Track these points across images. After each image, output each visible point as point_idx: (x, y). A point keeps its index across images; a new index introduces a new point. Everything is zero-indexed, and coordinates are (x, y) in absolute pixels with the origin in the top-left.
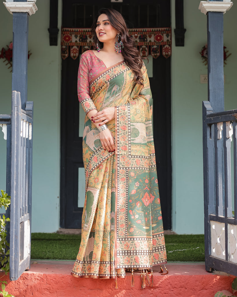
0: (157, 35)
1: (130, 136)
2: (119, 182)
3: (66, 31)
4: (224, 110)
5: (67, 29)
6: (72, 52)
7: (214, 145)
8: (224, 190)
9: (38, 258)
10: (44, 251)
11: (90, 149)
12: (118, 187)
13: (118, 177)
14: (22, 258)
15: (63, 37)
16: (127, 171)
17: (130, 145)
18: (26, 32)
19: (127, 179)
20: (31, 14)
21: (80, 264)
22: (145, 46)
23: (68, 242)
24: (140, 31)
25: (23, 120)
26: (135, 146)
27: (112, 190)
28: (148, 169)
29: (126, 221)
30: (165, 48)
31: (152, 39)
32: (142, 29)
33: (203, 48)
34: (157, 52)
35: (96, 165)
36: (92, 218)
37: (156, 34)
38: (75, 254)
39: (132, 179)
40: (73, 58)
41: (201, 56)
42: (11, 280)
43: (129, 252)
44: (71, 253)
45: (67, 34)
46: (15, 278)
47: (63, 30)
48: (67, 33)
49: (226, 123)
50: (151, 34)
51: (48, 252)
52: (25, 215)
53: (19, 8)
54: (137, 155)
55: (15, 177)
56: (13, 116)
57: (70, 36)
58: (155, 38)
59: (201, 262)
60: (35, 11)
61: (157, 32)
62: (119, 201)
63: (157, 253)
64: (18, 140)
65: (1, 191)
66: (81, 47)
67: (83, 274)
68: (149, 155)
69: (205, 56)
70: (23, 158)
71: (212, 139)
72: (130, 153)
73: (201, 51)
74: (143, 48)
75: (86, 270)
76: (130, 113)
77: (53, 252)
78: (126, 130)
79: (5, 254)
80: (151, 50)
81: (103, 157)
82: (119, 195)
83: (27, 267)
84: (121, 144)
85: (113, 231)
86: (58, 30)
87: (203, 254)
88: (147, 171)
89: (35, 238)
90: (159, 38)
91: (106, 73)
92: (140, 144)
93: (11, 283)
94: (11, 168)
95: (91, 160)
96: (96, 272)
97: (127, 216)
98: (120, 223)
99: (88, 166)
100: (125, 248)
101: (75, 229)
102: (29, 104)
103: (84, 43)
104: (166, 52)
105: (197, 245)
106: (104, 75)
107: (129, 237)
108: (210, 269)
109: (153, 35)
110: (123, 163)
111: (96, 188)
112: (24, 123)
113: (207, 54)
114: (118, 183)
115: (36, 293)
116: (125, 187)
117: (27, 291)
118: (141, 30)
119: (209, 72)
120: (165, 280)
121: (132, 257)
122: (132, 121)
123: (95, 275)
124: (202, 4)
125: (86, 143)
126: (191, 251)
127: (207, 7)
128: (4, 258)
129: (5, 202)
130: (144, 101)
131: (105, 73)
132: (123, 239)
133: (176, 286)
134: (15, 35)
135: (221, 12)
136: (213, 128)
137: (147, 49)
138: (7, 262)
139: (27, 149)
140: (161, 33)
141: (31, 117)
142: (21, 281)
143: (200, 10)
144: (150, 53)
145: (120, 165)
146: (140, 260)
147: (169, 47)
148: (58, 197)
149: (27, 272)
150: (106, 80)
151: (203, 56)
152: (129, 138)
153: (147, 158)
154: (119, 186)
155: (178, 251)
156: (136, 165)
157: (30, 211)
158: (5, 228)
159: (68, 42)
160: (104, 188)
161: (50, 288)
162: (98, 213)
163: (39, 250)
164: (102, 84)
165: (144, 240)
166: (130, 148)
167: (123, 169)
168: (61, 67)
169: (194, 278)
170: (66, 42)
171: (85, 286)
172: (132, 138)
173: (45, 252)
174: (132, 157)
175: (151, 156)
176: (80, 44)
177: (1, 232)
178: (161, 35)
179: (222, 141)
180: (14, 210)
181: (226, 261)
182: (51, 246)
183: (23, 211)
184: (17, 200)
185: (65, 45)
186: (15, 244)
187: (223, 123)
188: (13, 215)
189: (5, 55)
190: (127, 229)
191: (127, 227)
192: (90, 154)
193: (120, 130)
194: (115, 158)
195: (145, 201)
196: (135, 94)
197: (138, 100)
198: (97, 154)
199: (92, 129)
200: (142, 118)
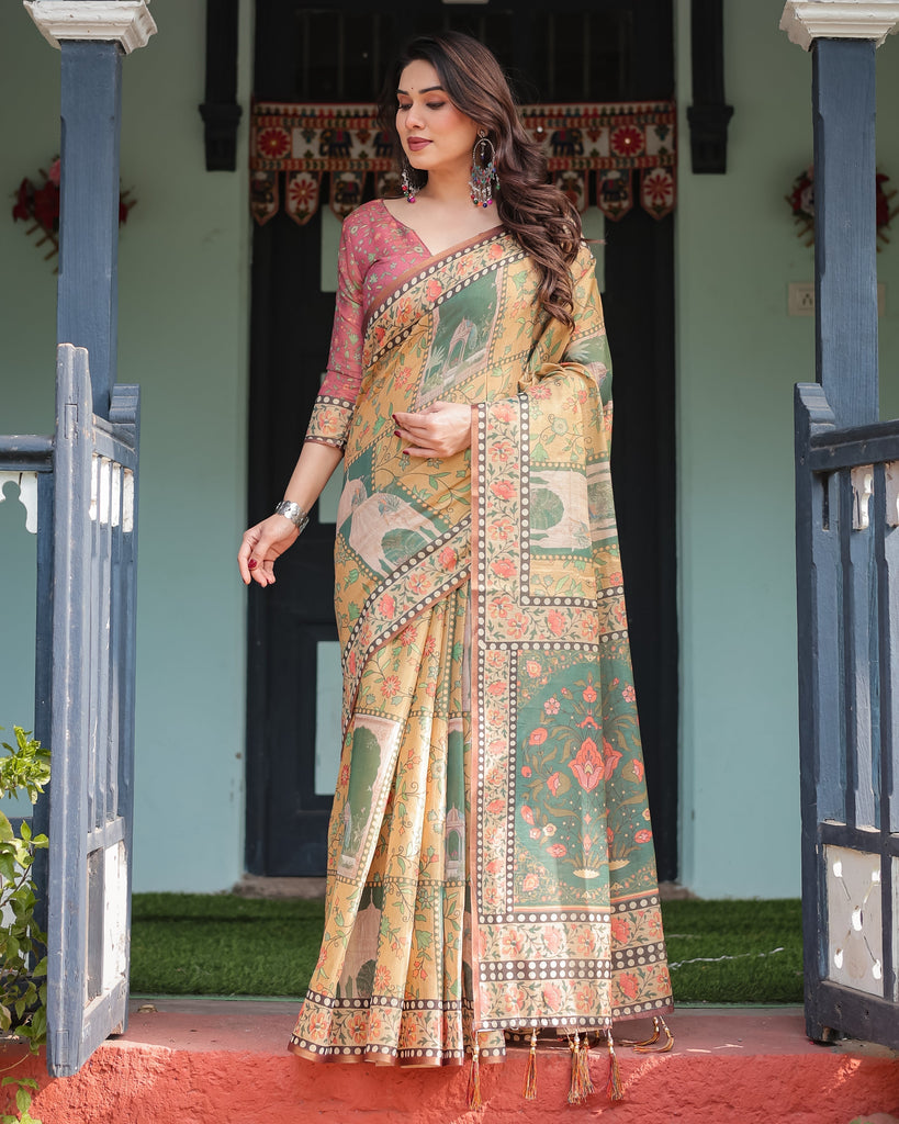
0: (621, 131)
1: (525, 523)
2: (482, 698)
3: (268, 113)
4: (879, 419)
5: (273, 107)
6: (291, 195)
7: (838, 553)
8: (878, 726)
9: (161, 989)
10: (183, 962)
11: (367, 566)
12: (481, 718)
13: (481, 678)
14: (96, 988)
15: (257, 136)
16: (512, 658)
17: (525, 556)
18: (113, 118)
19: (513, 686)
20: (130, 47)
21: (324, 1010)
22: (575, 171)
23: (279, 928)
24: (555, 113)
25: (100, 456)
26: (547, 559)
27: (449, 725)
28: (595, 649)
29: (508, 847)
30: (651, 181)
31: (603, 145)
32: (564, 108)
33: (798, 179)
34: (622, 195)
35: (390, 630)
36: (372, 830)
37: (617, 125)
38: (300, 975)
39: (533, 686)
40: (296, 218)
41: (791, 210)
42: (52, 1077)
43: (521, 966)
44: (286, 970)
45: (274, 127)
46: (68, 1066)
47: (256, 110)
48: (274, 123)
49: (883, 469)
50: (597, 128)
51: (198, 968)
52: (108, 824)
53: (86, 24)
54: (552, 594)
55: (67, 674)
56: (61, 439)
57: (284, 133)
58: (615, 141)
59: (789, 1005)
60: (145, 38)
61: (620, 119)
62: (482, 772)
63: (630, 971)
64: (78, 536)
65: (16, 732)
66: (327, 175)
67: (334, 1048)
68: (601, 594)
69: (807, 211)
70: (101, 603)
71: (832, 532)
72: (525, 589)
73: (791, 192)
74: (565, 181)
75: (346, 1034)
76: (527, 432)
77: (217, 968)
78: (513, 500)
79: (28, 974)
80: (595, 188)
81: (418, 599)
82: (483, 747)
83: (117, 1023)
84: (492, 551)
85: (453, 884)
86: (239, 111)
87: (798, 974)
88: (593, 658)
89: (148, 914)
90: (625, 141)
91: (428, 274)
92: (565, 554)
93: (52, 1085)
94: (52, 643)
95: (370, 610)
96: (389, 1039)
97: (512, 830)
98: (486, 855)
100: (505, 952)
101: (305, 880)
102: (123, 394)
103: (341, 162)
104: (655, 197)
105: (775, 941)
106: (419, 280)
107: (520, 909)
108: (825, 1030)
109: (605, 131)
110: (500, 626)
111: (389, 716)
112: (105, 469)
113: (812, 202)
114: (481, 702)
116: (506, 716)
117: (115, 1115)
118: (560, 111)
119: (820, 270)
120: (651, 1073)
121: (532, 987)
122: (537, 464)
123: (385, 1050)
124: (792, 11)
125: (348, 546)
126: (750, 962)
127: (813, 20)
128: (24, 988)
129: (28, 774)
130: (581, 385)
131: (423, 275)
132: (500, 919)
133: (690, 1098)
134: (68, 129)
135: (866, 39)
136: (837, 487)
137: (580, 183)
138: (38, 1007)
139: (116, 567)
140: (635, 122)
141: (132, 447)
142: (92, 1080)
143: (785, 33)
144: (592, 201)
145: (488, 634)
146: (564, 999)
147: (668, 176)
148: (238, 756)
149: (115, 1044)
150: (425, 302)
151: (798, 211)
152: (523, 529)
153: (590, 606)
154: (483, 714)
155: (702, 962)
156: (547, 634)
157: (126, 809)
158: (30, 873)
159: (278, 157)
160: (422, 715)
161: (204, 1105)
162: (395, 813)
163: (162, 958)
164: (411, 316)
165: (580, 920)
166: (525, 567)
167: (498, 648)
168: (251, 254)
169: (760, 1067)
170: (270, 157)
171: (336, 1096)
172: (533, 531)
173: (188, 969)
174: (532, 604)
175: (605, 596)
176: (323, 165)
177: (14, 887)
178: (638, 131)
179: (870, 539)
180: (62, 804)
181: (887, 1002)
182: (210, 945)
183: (98, 807)
184: (74, 766)
185: (264, 167)
186: (67, 937)
187: (872, 471)
188: (61, 823)
189: (32, 207)
190: (512, 880)
191: (512, 871)
192: (366, 587)
193: (489, 498)
194: (463, 602)
195: (581, 773)
196: (547, 358)
197: (557, 380)
198: (393, 587)
199: (375, 492)
200: (573, 453)
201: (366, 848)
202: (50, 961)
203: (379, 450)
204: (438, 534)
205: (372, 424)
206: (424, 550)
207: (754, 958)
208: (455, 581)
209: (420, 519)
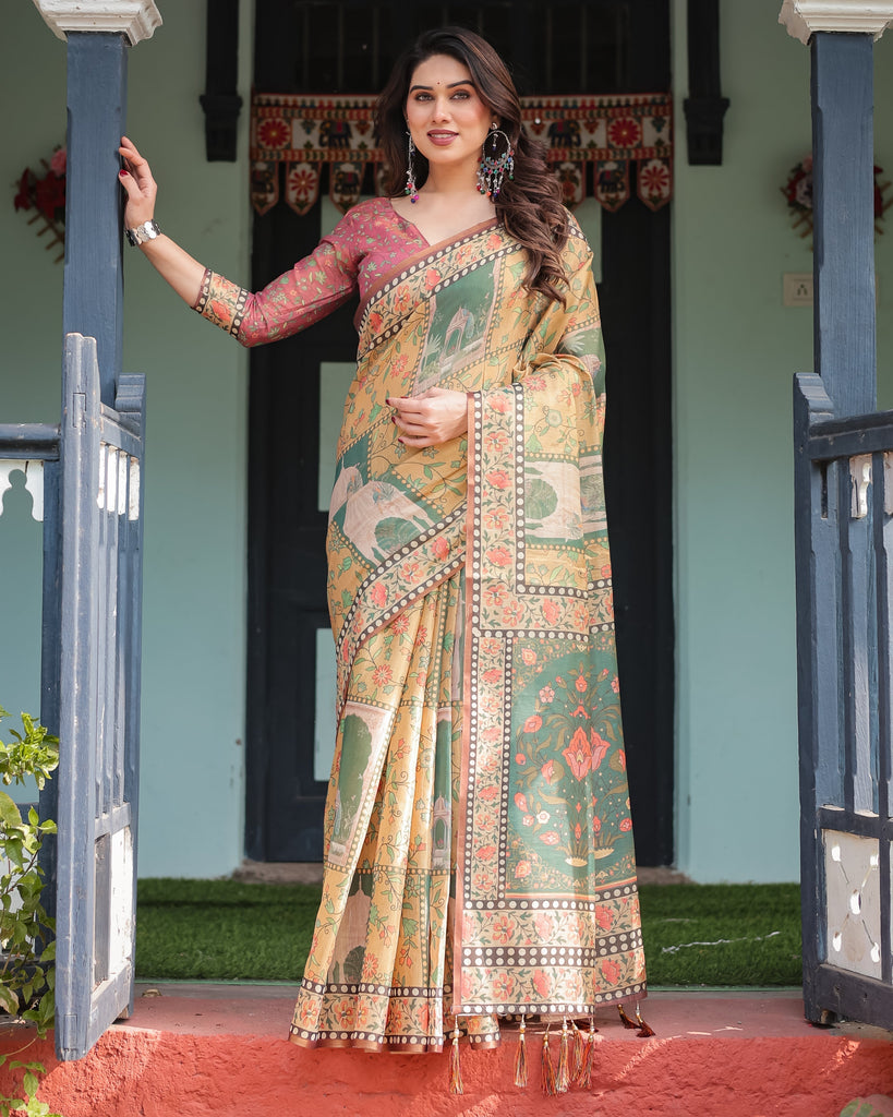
0: (618, 122)
1: (520, 513)
2: (476, 685)
3: (268, 104)
4: (877, 409)
5: (273, 98)
6: (291, 185)
7: (837, 541)
8: (876, 712)
9: (164, 974)
10: (185, 947)
11: (360, 554)
12: (474, 705)
13: (474, 665)
14: (102, 973)
15: (257, 126)
16: (507, 646)
17: (521, 545)
18: (119, 109)
19: (508, 674)
20: (136, 39)
21: (315, 997)
22: (573, 162)
23: (278, 913)
24: (553, 105)
25: (108, 445)
26: (542, 548)
27: (439, 714)
28: (586, 639)
29: (501, 833)
30: (648, 172)
31: (601, 137)
32: (562, 100)
33: (793, 171)
34: (619, 186)
35: (382, 618)
36: (362, 818)
37: (614, 116)
39: (529, 674)
40: (297, 209)
41: (786, 201)
42: (60, 1059)
43: (511, 952)
44: (288, 954)
45: (274, 118)
46: (76, 1050)
47: (256, 102)
48: (274, 115)
49: (882, 458)
50: (594, 119)
51: (200, 953)
52: (115, 810)
53: (92, 16)
54: (547, 583)
55: (76, 661)
56: (69, 428)
57: (284, 124)
58: (612, 133)
59: (786, 988)
60: (151, 30)
61: (617, 111)
62: (475, 759)
63: (613, 958)
64: (86, 524)
65: (24, 719)
66: (326, 166)
68: (591, 586)
69: (802, 202)
70: (108, 590)
71: (831, 520)
72: (520, 577)
73: (786, 184)
74: (563, 172)
75: (332, 1019)
76: (522, 423)
77: (220, 953)
78: (508, 490)
79: (35, 959)
80: (593, 179)
81: (410, 588)
82: (475, 734)
83: (122, 1007)
84: (487, 539)
85: (439, 872)
86: (239, 102)
87: (795, 957)
88: (584, 648)
89: (154, 899)
90: (624, 133)
91: (427, 264)
92: (557, 543)
93: (58, 1069)
94: (59, 630)
95: (362, 598)
96: (375, 1026)
97: (506, 817)
98: (476, 841)
99: (349, 621)
100: (495, 938)
101: (305, 866)
102: (129, 382)
103: (340, 153)
104: (651, 189)
105: (771, 924)
106: (418, 269)
107: (512, 896)
108: (824, 1013)
109: (602, 123)
110: (496, 613)
111: (380, 705)
112: (113, 457)
113: (808, 194)
114: (474, 689)
115: (157, 1109)
116: (502, 703)
117: (120, 1099)
118: (557, 103)
119: (818, 261)
120: (651, 1055)
121: (521, 974)
122: (532, 455)
123: (372, 1038)
124: (791, 5)
125: (342, 533)
126: (746, 946)
127: (812, 14)
128: (32, 973)
129: (35, 760)
130: (575, 377)
131: (422, 264)
132: (490, 905)
133: (691, 1080)
134: (74, 120)
135: (864, 33)
136: (836, 476)
137: (578, 174)
138: (46, 991)
139: (122, 555)
140: (632, 113)
141: (138, 435)
142: (98, 1063)
143: (784, 27)
144: (590, 192)
145: (483, 621)
146: (553, 986)
147: (665, 168)
148: (238, 742)
149: (121, 1028)
150: (423, 290)
151: (793, 202)
152: (518, 518)
153: (582, 597)
154: (476, 701)
155: (699, 946)
156: (542, 623)
157: (132, 796)
158: (37, 859)
159: (278, 147)
160: (412, 705)
161: (209, 1088)
162: (386, 801)
163: (165, 943)
164: (410, 305)
165: (569, 908)
166: (521, 556)
167: (493, 635)
168: (251, 243)
169: (760, 1049)
170: (270, 147)
171: (341, 1079)
172: (528, 521)
173: (191, 953)
174: (527, 592)
175: (596, 587)
176: (322, 155)
177: (22, 873)
178: (635, 123)
179: (868, 527)
180: (70, 788)
181: (885, 985)
182: (212, 930)
183: (105, 793)
184: (83, 752)
185: (265, 156)
186: (75, 922)
187: (871, 459)
188: (70, 809)
189: (34, 197)
190: (504, 866)
191: (504, 858)
192: (358, 575)
193: (484, 487)
194: (456, 593)
195: (573, 761)
196: (542, 348)
197: (552, 372)
198: (385, 575)
199: (370, 479)
200: (567, 445)
201: (356, 835)
202: (59, 946)
203: (375, 438)
204: (432, 524)
205: (368, 412)
206: (417, 539)
207: (751, 941)
208: (447, 571)
209: (414, 508)
